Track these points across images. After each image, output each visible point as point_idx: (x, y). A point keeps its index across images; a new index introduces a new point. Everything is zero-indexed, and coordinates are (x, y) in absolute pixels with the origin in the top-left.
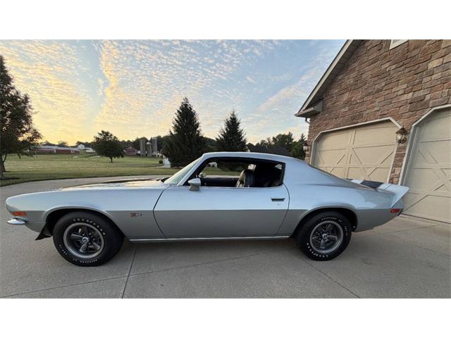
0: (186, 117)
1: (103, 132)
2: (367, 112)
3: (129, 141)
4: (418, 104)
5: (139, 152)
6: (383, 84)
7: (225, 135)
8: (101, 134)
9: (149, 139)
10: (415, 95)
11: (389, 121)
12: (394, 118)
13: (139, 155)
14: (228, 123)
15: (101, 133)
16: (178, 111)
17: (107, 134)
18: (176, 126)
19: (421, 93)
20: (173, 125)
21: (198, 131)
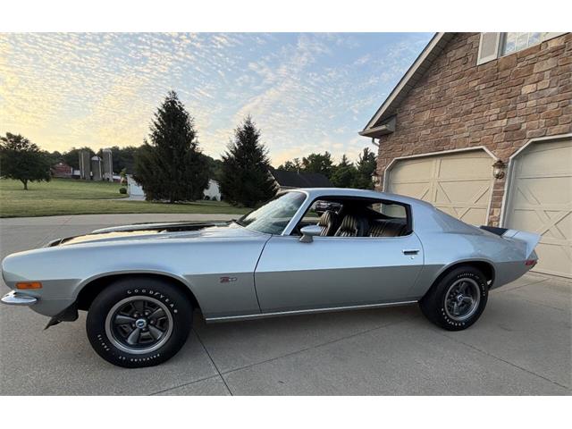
0: (174, 121)
1: (9, 135)
2: (455, 137)
3: (56, 152)
4: (514, 134)
5: (77, 173)
6: (472, 106)
7: (236, 152)
8: (4, 139)
9: (96, 151)
10: (510, 123)
11: (482, 150)
12: (487, 147)
13: (77, 178)
14: (240, 135)
15: (5, 136)
16: (160, 111)
17: (18, 139)
18: (155, 133)
19: (517, 121)
20: (151, 133)
21: (193, 144)
